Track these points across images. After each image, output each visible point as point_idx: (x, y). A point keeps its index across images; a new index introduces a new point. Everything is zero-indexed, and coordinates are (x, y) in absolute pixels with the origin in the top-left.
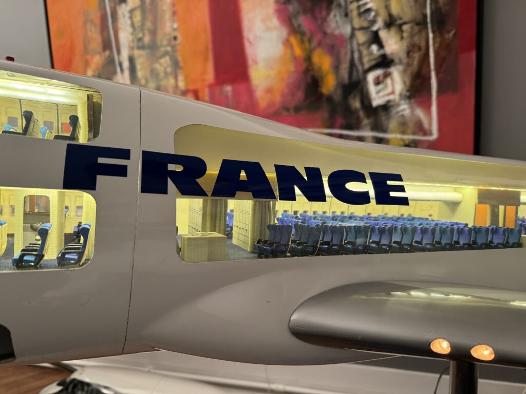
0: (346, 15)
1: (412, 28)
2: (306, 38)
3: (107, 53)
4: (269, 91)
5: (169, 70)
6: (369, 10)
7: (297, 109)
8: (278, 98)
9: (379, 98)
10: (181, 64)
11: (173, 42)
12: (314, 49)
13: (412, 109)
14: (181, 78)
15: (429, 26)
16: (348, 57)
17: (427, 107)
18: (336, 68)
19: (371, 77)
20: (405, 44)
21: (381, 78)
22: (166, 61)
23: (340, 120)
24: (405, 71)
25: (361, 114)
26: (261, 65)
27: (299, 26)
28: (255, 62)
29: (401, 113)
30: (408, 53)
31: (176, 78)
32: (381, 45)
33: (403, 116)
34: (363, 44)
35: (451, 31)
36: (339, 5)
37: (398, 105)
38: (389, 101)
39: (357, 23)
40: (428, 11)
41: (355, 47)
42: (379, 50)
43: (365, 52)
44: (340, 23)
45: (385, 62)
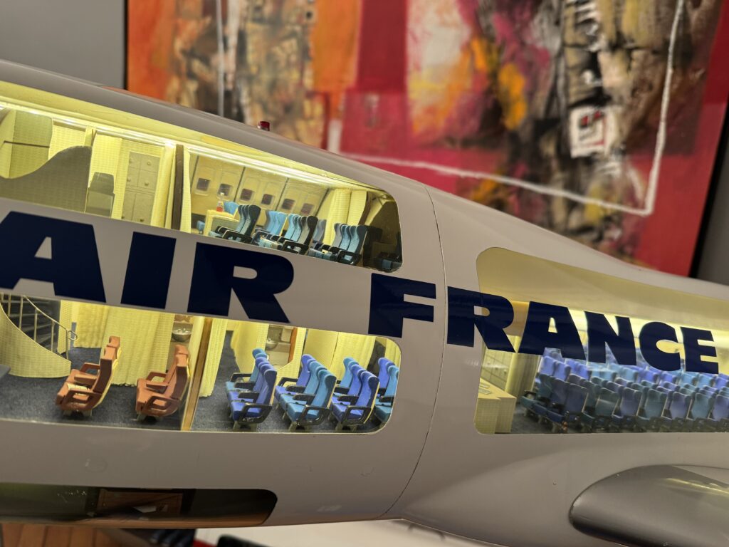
0: (557, 23)
1: (646, 57)
2: (495, 46)
3: (208, 20)
4: (431, 110)
5: (294, 58)
6: (590, 21)
7: (466, 143)
8: (441, 123)
9: (582, 146)
10: (312, 53)
11: (305, 20)
12: (504, 63)
13: (625, 170)
14: (308, 73)
15: (670, 57)
16: (550, 82)
17: (645, 169)
18: (531, 95)
19: (576, 115)
20: (632, 76)
21: (590, 120)
22: (291, 45)
23: (523, 168)
24: (624, 115)
25: (554, 164)
26: (425, 73)
27: (489, 27)
28: (418, 68)
29: (608, 173)
30: (634, 92)
31: (302, 72)
32: (598, 74)
33: (610, 177)
34: (574, 68)
35: (699, 70)
36: (550, 8)
37: (606, 160)
38: (594, 153)
39: (571, 36)
40: (673, 37)
41: (562, 70)
42: (593, 80)
43: (574, 80)
44: (547, 33)
45: (599, 98)
